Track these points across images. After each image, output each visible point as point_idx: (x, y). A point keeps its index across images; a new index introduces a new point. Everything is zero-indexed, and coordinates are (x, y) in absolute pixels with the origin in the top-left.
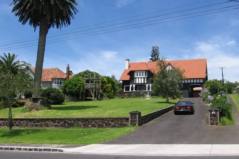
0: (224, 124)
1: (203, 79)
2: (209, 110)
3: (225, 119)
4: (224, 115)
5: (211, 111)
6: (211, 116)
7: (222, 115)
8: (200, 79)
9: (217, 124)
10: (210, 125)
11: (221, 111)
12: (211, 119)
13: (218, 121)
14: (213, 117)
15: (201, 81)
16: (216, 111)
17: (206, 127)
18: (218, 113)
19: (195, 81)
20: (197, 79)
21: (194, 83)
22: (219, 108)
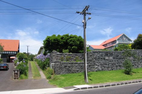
0: (22, 78)
1: (16, 51)
2: (14, 71)
3: (23, 76)
4: (23, 73)
5: (15, 71)
6: (15, 74)
7: (21, 73)
8: (14, 51)
9: (18, 79)
10: (14, 80)
11: (21, 71)
12: (15, 76)
13: (19, 77)
14: (16, 74)
15: (15, 53)
16: (18, 71)
17: (11, 80)
18: (19, 72)
19: (11, 53)
20: (12, 51)
21: (10, 54)
22: (20, 69)
